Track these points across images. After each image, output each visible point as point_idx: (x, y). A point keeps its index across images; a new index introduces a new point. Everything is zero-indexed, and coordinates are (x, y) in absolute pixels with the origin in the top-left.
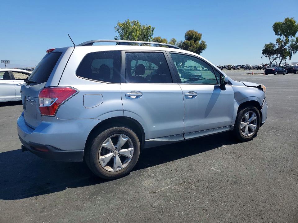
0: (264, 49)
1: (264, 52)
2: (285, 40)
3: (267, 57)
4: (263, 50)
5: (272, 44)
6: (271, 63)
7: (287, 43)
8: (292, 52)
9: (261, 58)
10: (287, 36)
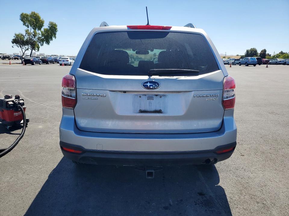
0: (14, 38)
1: (15, 41)
2: (34, 32)
3: (18, 47)
4: (13, 40)
5: (22, 35)
6: (24, 54)
7: (36, 36)
8: (40, 44)
9: (13, 47)
10: (35, 29)
